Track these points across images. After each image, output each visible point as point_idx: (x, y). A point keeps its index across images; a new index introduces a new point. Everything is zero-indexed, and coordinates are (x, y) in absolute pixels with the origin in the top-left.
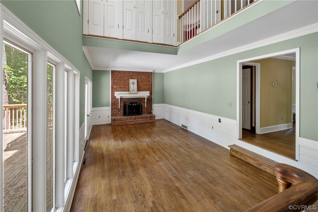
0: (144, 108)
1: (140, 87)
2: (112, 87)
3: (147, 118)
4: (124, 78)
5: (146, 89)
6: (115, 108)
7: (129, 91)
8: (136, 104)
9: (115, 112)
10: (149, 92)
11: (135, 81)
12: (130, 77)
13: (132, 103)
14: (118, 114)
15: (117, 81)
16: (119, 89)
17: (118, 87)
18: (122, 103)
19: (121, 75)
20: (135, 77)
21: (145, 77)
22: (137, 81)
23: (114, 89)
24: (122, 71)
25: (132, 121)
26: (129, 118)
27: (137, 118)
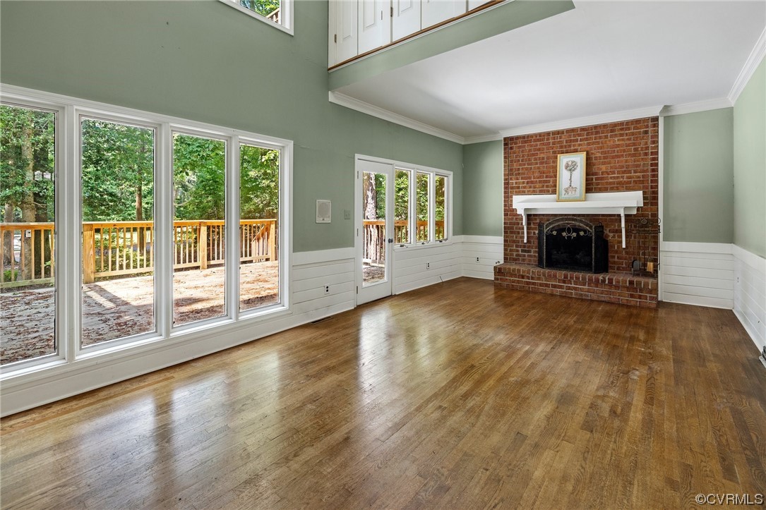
0: (617, 252)
1: (602, 179)
2: (506, 184)
3: (617, 287)
4: (542, 156)
5: (630, 182)
6: (514, 241)
7: (554, 192)
8: (574, 235)
9: (515, 253)
10: (640, 193)
11: (580, 159)
12: (561, 147)
13: (560, 230)
14: (523, 260)
15: (520, 165)
16: (525, 187)
17: (523, 183)
18: (535, 228)
19: (531, 146)
20: (579, 145)
21: (623, 140)
22: (588, 159)
23: (512, 188)
24: (536, 135)
25: (554, 286)
26: (544, 275)
27: (572, 278)
